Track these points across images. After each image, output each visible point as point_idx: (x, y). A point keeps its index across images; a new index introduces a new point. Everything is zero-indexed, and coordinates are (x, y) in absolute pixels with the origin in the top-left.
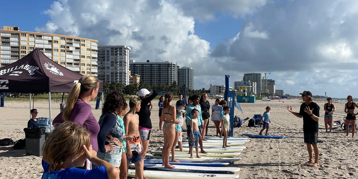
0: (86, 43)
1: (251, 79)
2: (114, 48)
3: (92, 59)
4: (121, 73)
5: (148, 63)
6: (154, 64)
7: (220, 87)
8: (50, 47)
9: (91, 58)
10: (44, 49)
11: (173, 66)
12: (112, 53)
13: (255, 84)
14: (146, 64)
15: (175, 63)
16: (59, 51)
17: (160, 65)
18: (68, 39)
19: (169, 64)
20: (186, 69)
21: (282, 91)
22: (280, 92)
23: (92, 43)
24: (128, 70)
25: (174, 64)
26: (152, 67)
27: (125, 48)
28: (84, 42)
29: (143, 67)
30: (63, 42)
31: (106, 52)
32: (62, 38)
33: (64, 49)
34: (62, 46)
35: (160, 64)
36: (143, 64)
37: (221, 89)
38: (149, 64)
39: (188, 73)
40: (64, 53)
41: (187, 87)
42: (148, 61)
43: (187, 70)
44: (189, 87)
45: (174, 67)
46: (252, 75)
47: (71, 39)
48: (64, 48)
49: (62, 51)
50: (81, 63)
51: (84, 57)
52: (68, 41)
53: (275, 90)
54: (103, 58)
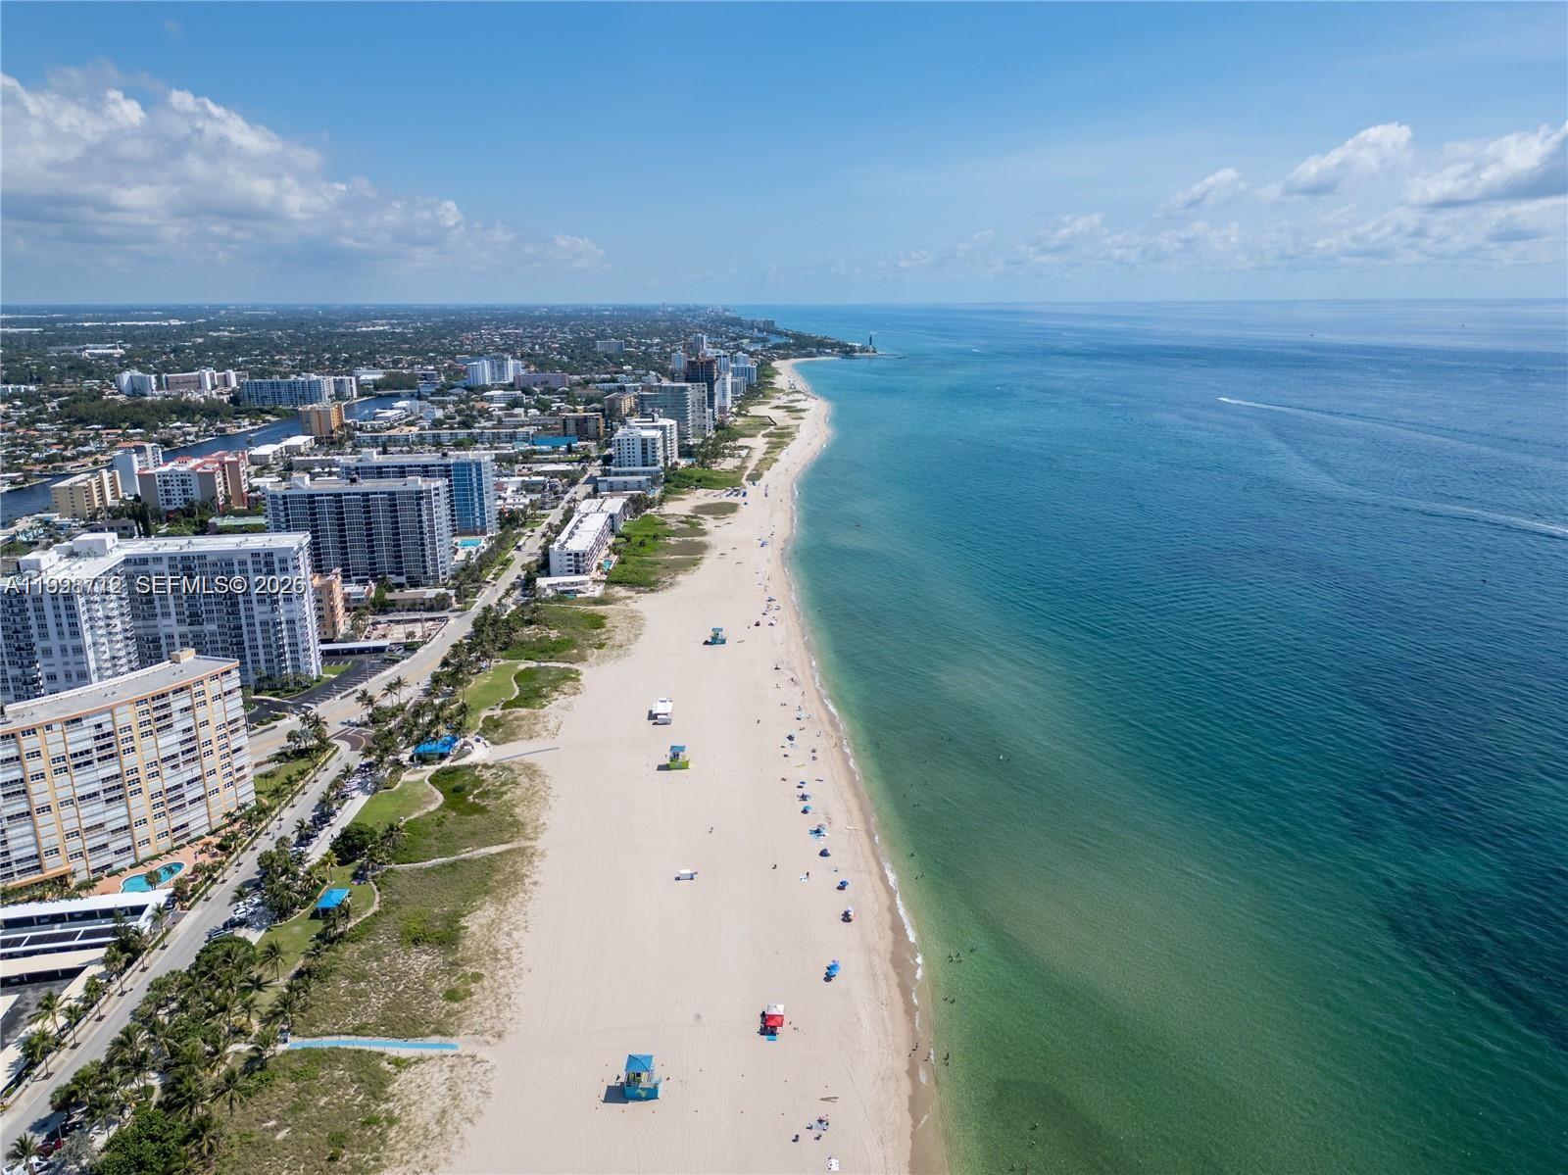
0: (206, 687)
6: (376, 493)
10: (94, 751)
11: (436, 495)
12: (257, 567)
14: (348, 494)
17: (393, 496)
18: (155, 698)
19: (420, 492)
20: (470, 465)
25: (436, 488)
28: (202, 685)
29: (341, 501)
33: (148, 728)
35: (393, 493)
36: (339, 494)
38: (357, 494)
48: (150, 724)
49: (144, 735)
50: (201, 742)
51: (208, 724)
52: (156, 704)
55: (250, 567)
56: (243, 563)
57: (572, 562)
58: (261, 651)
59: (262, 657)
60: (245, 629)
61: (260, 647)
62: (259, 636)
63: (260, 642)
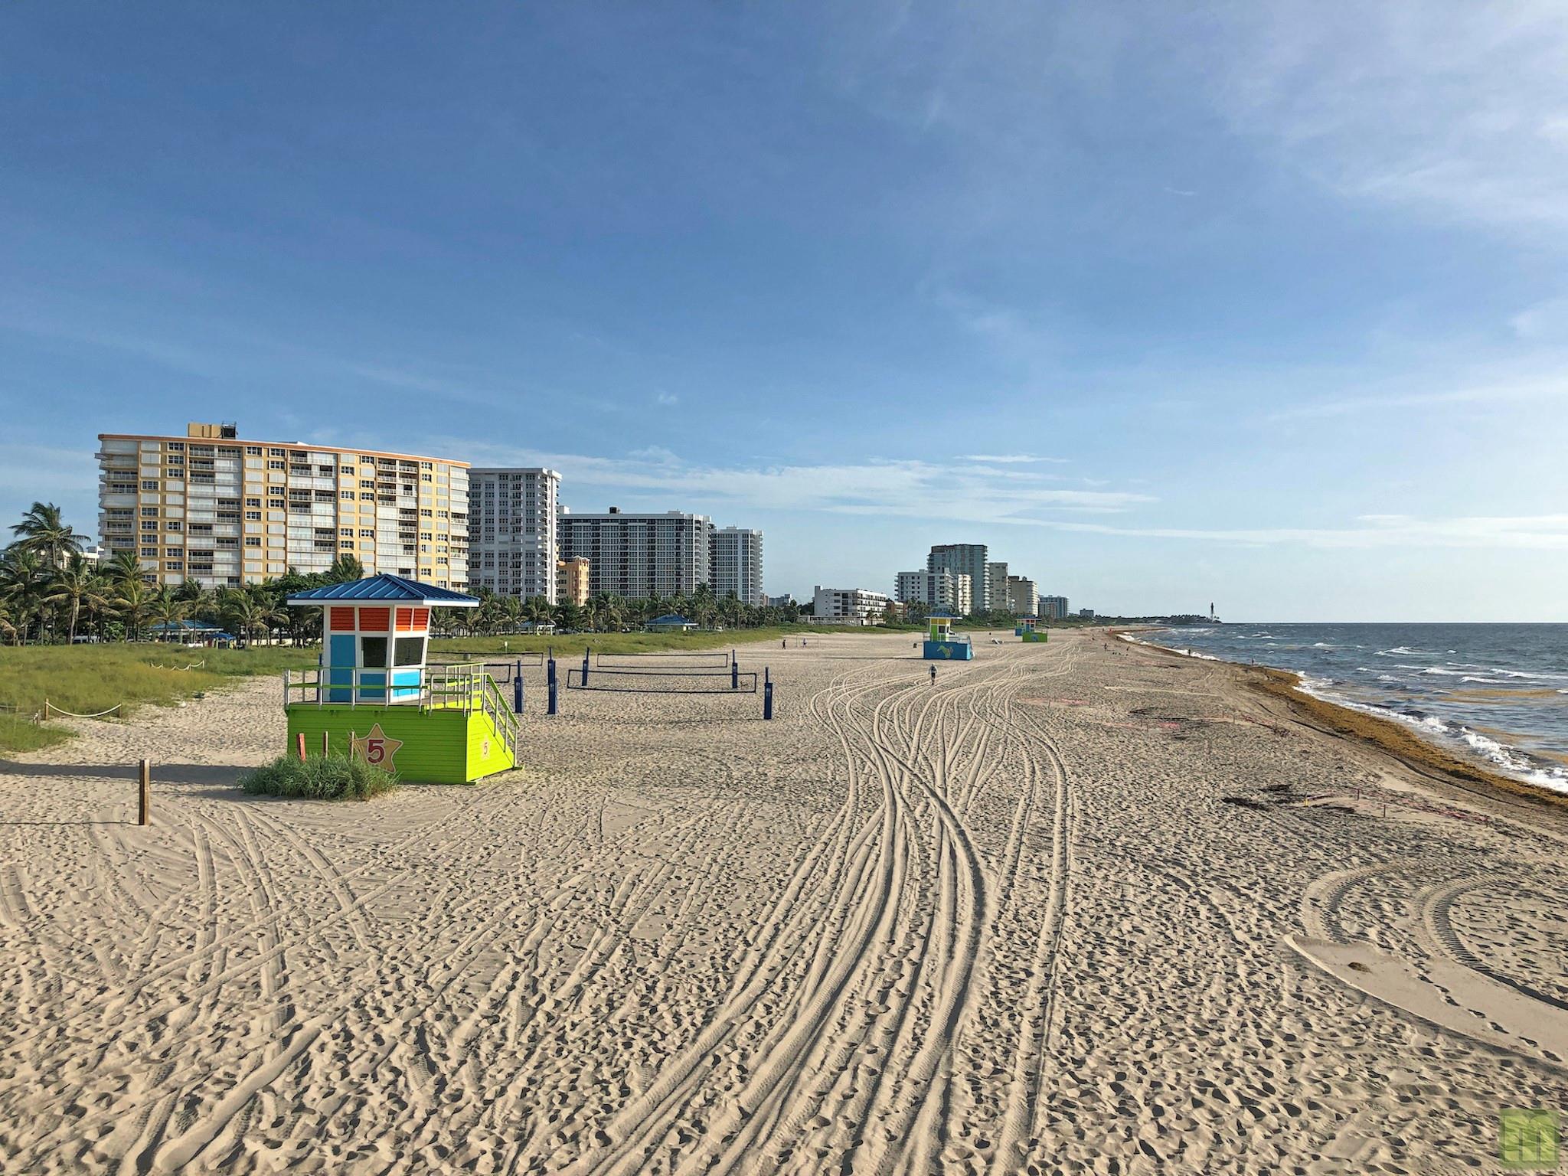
0: (434, 473)
1: (953, 565)
2: (510, 477)
3: (452, 520)
4: (531, 555)
5: (613, 516)
6: (635, 521)
7: (845, 596)
8: (327, 485)
9: (450, 515)
10: (313, 493)
11: (697, 528)
12: (503, 490)
13: (965, 581)
14: (607, 521)
15: (701, 519)
16: (356, 496)
17: (650, 526)
18: (382, 461)
19: (681, 521)
20: (736, 536)
21: (1062, 602)
22: (1057, 604)
23: (454, 473)
24: (554, 544)
25: (698, 522)
26: (626, 528)
27: (545, 477)
28: (431, 468)
29: (597, 529)
30: (368, 472)
31: (483, 490)
32: (366, 459)
33: (370, 491)
34: (365, 484)
35: (652, 521)
36: (598, 521)
37: (850, 601)
38: (616, 521)
39: (745, 547)
40: (370, 503)
41: (740, 598)
42: (613, 510)
43: (740, 539)
44: (746, 597)
45: (699, 529)
46: (958, 552)
47: (392, 462)
48: (372, 487)
49: (364, 496)
50: (421, 531)
51: (430, 515)
52: (381, 468)
53: (1036, 600)
55: (497, 490)
57: (840, 604)
59: (496, 593)
60: (483, 559)
61: (497, 582)
63: (496, 577)
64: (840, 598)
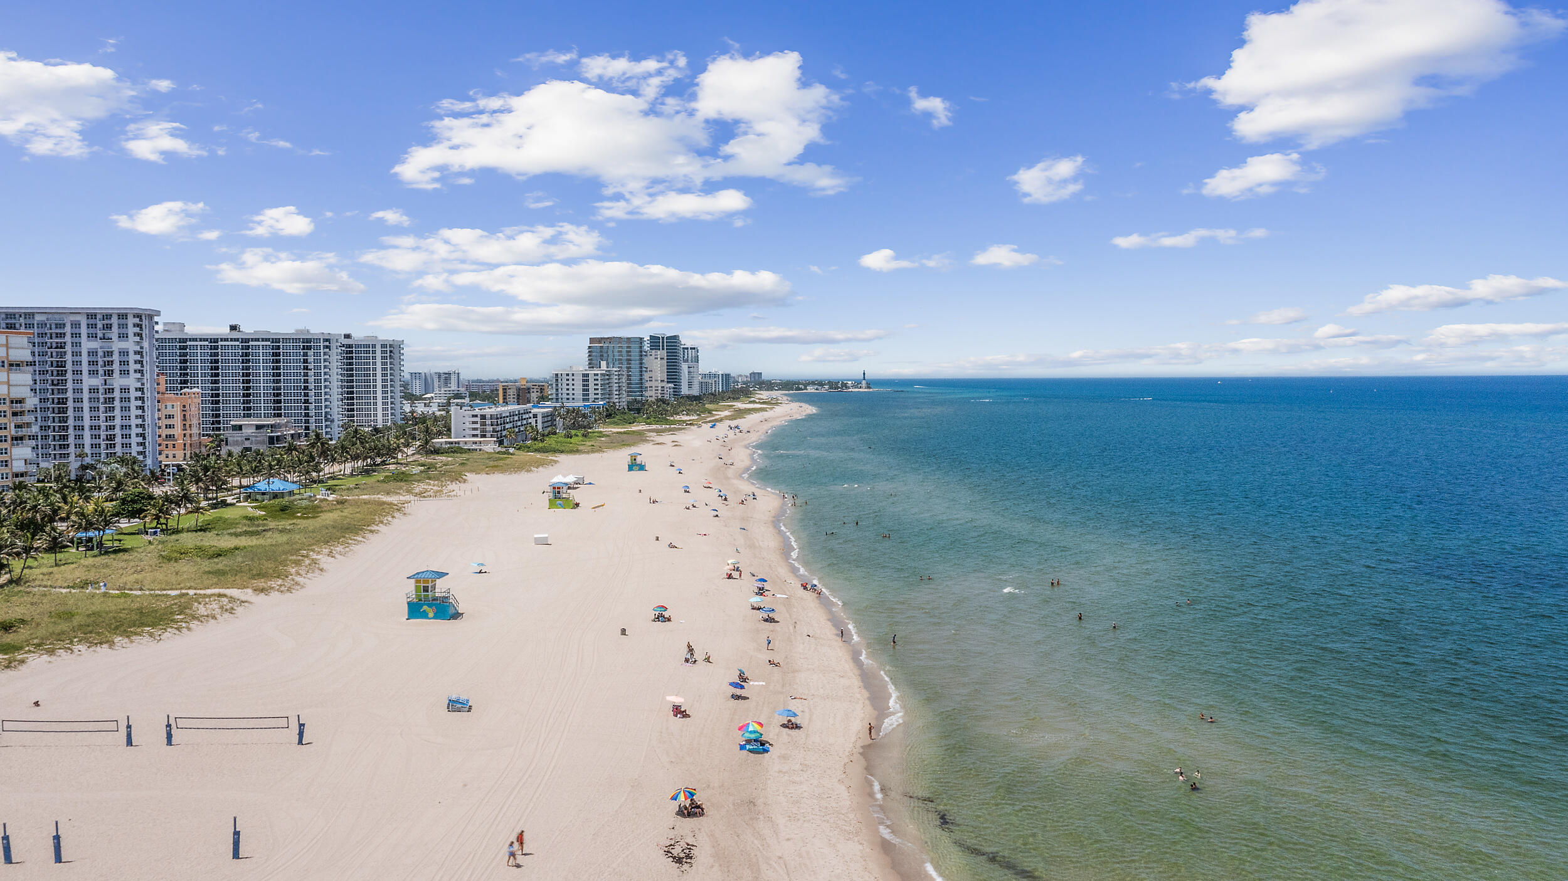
1: (611, 356)
2: (98, 317)
5: (235, 335)
6: (257, 339)
7: (483, 417)
12: (92, 331)
14: (226, 340)
17: (276, 345)
19: (308, 340)
20: (374, 346)
25: (327, 336)
26: (248, 348)
29: (216, 348)
31: (68, 329)
35: (276, 340)
36: (216, 340)
37: (488, 422)
38: (236, 339)
39: (385, 357)
42: (233, 328)
43: (379, 351)
45: (327, 347)
54: (56, 348)
55: (84, 331)
56: (76, 325)
57: (478, 426)
58: (87, 434)
59: (87, 440)
60: (70, 404)
61: (87, 428)
62: (86, 414)
63: (87, 423)
64: (478, 419)
